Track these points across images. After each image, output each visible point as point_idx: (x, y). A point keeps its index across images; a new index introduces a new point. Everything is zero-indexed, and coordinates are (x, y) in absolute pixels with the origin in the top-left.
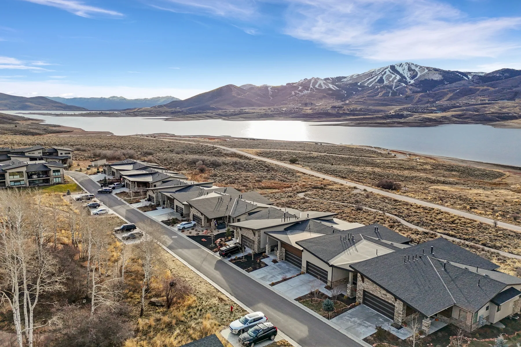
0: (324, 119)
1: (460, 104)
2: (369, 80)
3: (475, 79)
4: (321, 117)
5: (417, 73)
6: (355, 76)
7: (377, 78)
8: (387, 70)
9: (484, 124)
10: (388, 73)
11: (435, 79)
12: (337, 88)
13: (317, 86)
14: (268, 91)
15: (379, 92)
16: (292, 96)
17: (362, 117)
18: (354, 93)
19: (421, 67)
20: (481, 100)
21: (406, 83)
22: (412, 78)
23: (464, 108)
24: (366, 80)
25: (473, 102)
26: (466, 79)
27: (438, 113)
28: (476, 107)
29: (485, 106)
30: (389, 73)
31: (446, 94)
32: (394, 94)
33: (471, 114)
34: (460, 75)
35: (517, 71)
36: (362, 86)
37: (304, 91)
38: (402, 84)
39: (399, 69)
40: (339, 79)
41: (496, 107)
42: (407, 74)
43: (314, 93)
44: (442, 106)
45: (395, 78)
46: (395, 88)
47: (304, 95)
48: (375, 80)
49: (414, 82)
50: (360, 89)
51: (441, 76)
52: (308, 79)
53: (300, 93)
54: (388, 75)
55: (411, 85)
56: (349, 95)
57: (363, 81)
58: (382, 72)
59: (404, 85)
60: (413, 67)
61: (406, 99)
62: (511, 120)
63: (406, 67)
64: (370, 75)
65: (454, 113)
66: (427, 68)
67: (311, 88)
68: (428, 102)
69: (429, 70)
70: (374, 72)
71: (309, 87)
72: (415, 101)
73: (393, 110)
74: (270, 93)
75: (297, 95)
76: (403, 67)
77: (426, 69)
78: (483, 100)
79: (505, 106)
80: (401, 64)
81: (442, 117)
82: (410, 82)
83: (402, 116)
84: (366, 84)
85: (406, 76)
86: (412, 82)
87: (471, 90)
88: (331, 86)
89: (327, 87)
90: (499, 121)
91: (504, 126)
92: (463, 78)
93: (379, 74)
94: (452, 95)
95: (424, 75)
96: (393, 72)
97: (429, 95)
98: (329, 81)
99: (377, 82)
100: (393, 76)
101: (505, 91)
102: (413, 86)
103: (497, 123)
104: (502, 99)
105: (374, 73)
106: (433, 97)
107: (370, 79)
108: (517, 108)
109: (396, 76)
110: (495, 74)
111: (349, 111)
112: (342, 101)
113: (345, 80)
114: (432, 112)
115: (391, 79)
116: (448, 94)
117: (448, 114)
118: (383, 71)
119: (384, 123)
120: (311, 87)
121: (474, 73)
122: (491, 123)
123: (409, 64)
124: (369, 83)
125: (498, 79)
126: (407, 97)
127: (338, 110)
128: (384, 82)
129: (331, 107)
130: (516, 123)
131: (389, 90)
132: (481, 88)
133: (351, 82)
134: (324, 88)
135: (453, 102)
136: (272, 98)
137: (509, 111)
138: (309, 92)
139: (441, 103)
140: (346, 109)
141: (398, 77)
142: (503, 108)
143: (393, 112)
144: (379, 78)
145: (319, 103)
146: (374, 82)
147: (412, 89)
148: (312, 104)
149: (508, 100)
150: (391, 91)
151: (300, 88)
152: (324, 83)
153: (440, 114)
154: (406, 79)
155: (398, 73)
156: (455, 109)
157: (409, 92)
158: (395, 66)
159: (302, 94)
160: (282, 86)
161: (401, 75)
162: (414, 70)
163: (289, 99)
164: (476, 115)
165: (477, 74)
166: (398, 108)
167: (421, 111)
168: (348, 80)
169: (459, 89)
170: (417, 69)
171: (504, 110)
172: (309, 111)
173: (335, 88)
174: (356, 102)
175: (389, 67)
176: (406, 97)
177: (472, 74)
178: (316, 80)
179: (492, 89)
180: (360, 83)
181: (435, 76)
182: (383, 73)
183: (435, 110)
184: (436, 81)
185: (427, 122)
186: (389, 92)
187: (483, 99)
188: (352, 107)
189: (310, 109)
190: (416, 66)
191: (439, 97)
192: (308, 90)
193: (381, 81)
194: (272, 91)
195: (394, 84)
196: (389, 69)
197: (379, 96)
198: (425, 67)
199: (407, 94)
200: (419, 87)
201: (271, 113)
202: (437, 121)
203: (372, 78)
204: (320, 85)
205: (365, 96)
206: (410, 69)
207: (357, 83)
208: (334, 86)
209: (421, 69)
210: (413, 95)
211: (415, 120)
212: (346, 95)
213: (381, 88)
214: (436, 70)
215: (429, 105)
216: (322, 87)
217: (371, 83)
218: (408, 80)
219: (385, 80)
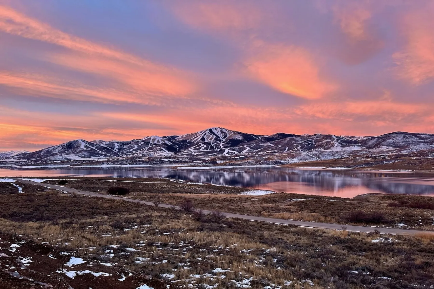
3: (263, 139)
5: (227, 134)
6: (185, 135)
7: (200, 137)
8: (207, 132)
10: (207, 134)
13: (156, 142)
15: (201, 147)
18: (184, 147)
19: (229, 131)
21: (220, 141)
22: (224, 137)
24: (193, 138)
32: (212, 148)
34: (253, 136)
36: (190, 142)
38: (217, 141)
39: (215, 132)
40: (174, 137)
42: (220, 135)
45: (212, 138)
46: (212, 144)
49: (225, 140)
50: (188, 144)
51: (242, 137)
52: (148, 137)
54: (208, 135)
55: (223, 142)
56: (180, 148)
57: (190, 139)
58: (203, 133)
60: (224, 131)
61: (220, 152)
63: (220, 131)
64: (196, 135)
67: (151, 143)
69: (234, 133)
71: (149, 143)
72: (226, 152)
74: (117, 147)
76: (217, 130)
77: (232, 132)
80: (216, 128)
82: (222, 140)
84: (193, 141)
86: (224, 140)
88: (167, 142)
89: (164, 143)
92: (255, 138)
93: (201, 134)
94: (249, 149)
95: (231, 136)
96: (211, 134)
98: (166, 139)
99: (200, 140)
100: (211, 136)
102: (225, 143)
105: (198, 134)
106: (237, 150)
107: (195, 138)
109: (213, 136)
110: (274, 136)
112: (175, 153)
113: (178, 138)
114: (235, 160)
115: (210, 138)
116: (247, 148)
118: (204, 132)
121: (262, 136)
123: (221, 129)
125: (276, 139)
126: (221, 150)
131: (208, 145)
133: (182, 139)
134: (161, 143)
138: (149, 146)
141: (215, 137)
143: (210, 160)
144: (201, 137)
146: (198, 140)
147: (224, 145)
150: (210, 146)
151: (142, 143)
152: (161, 140)
154: (220, 138)
155: (214, 134)
158: (212, 129)
160: (127, 142)
161: (216, 135)
162: (225, 133)
165: (264, 136)
167: (228, 159)
168: (180, 138)
169: (254, 145)
170: (227, 132)
173: (170, 143)
175: (208, 130)
176: (219, 150)
178: (155, 138)
179: (273, 146)
180: (188, 140)
181: (238, 137)
183: (238, 159)
184: (239, 140)
186: (208, 147)
190: (226, 130)
191: (241, 150)
193: (203, 139)
194: (118, 145)
195: (212, 141)
197: (201, 149)
198: (232, 131)
199: (220, 148)
200: (228, 144)
203: (197, 137)
204: (158, 141)
205: (192, 149)
206: (222, 132)
207: (186, 140)
209: (229, 132)
210: (225, 149)
212: (178, 149)
213: (203, 143)
214: (239, 133)
216: (159, 142)
217: (196, 140)
218: (221, 139)
219: (206, 139)
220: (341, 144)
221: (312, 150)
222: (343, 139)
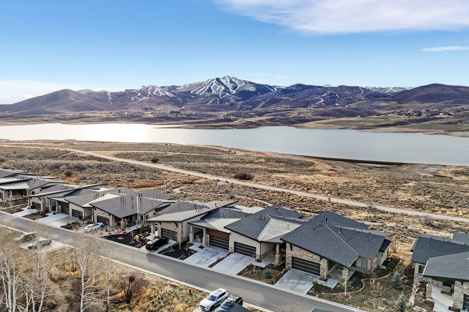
0: (165, 123)
1: (271, 111)
2: (199, 89)
3: (279, 92)
4: (162, 121)
5: (237, 84)
6: (187, 85)
7: (206, 88)
8: (213, 82)
9: (289, 126)
10: (214, 84)
11: (251, 90)
12: (173, 96)
13: (155, 93)
14: (107, 96)
15: (209, 100)
16: (132, 101)
17: (198, 120)
18: (188, 100)
19: (239, 80)
20: (285, 108)
21: (229, 92)
22: (234, 88)
23: (274, 113)
24: (197, 89)
25: (279, 108)
26: (273, 91)
27: (256, 117)
28: (282, 112)
29: (288, 112)
30: (216, 84)
31: (259, 103)
32: (221, 101)
33: (279, 118)
34: (268, 87)
35: (306, 86)
36: (194, 94)
37: (143, 97)
38: (227, 93)
39: (223, 81)
40: (174, 88)
41: (295, 112)
42: (230, 86)
43: (153, 99)
44: (258, 112)
45: (220, 88)
46: (221, 96)
47: (143, 101)
48: (205, 89)
50: (193, 97)
51: (255, 88)
52: (146, 86)
53: (139, 99)
54: (215, 86)
55: (234, 95)
56: (184, 102)
57: (195, 90)
58: (209, 83)
59: (228, 94)
60: (234, 80)
61: (231, 106)
62: (307, 122)
63: (229, 80)
64: (201, 85)
65: (268, 118)
66: (244, 81)
67: (150, 95)
68: (248, 109)
69: (246, 83)
70: (203, 82)
71: (148, 94)
72: (238, 107)
73: (222, 114)
74: (110, 98)
75: (137, 101)
76: (226, 79)
78: (286, 108)
79: (301, 112)
80: (224, 77)
81: (259, 120)
82: (232, 92)
83: (229, 120)
84: (198, 93)
85: (229, 87)
86: (234, 92)
87: (277, 99)
88: (167, 93)
89: (164, 94)
90: (299, 123)
91: (303, 127)
92: (270, 90)
93: (207, 84)
94: (264, 103)
95: (242, 87)
96: (219, 84)
97: (248, 103)
98: (165, 89)
99: (206, 91)
100: (219, 87)
101: (300, 101)
102: (235, 95)
103: (298, 125)
104: (299, 107)
105: (203, 84)
106: (251, 105)
107: (201, 88)
108: (310, 113)
109: (221, 87)
110: (292, 88)
111: (186, 116)
112: (179, 107)
113: (179, 88)
114: (251, 116)
115: (217, 89)
116: (261, 102)
117: (264, 118)
118: (211, 82)
119: (217, 126)
120: (149, 93)
121: (278, 86)
122: (294, 125)
123: (230, 78)
124: (201, 92)
125: (295, 91)
126: (232, 104)
127: (177, 114)
128: (212, 91)
129: (169, 112)
130: (311, 125)
131: (217, 98)
132: (284, 98)
133: (185, 90)
134: (161, 95)
135: (266, 109)
136: (112, 103)
137: (304, 116)
138: (148, 98)
139: (257, 109)
140: (183, 114)
141: (223, 88)
142: (300, 113)
143: (222, 116)
144: (207, 88)
145: (158, 109)
146: (204, 92)
147: (234, 98)
148: (152, 109)
149: (303, 107)
150: (219, 99)
151: (139, 94)
152: (161, 91)
153: (258, 119)
154: (229, 89)
155: (223, 84)
156: (268, 114)
157: (233, 101)
158: (220, 78)
159: (142, 100)
160: (121, 92)
161: (225, 86)
162: (235, 83)
163: (129, 104)
164: (283, 119)
165: (280, 87)
166: (225, 113)
167: (243, 116)
168: (182, 89)
169: (269, 99)
170: (237, 82)
171: (302, 115)
172: (151, 116)
173: (171, 95)
174: (191, 108)
175: (215, 79)
176: (230, 104)
177: (276, 87)
178: (154, 88)
179: (291, 99)
180: (192, 92)
181: (250, 88)
182: (211, 84)
183: (254, 115)
184: (252, 92)
185: (250, 124)
186: (217, 100)
187: (286, 106)
188: (189, 112)
189: (151, 114)
190: (236, 79)
191: (255, 104)
192: (147, 96)
193: (210, 90)
194: (111, 97)
195: (220, 93)
196: (215, 80)
197: (209, 103)
199: (231, 102)
200: (240, 97)
201: (113, 117)
202: (256, 124)
203: (202, 87)
204: (157, 92)
205: (198, 103)
206: (231, 82)
207: (189, 92)
208: (170, 93)
209: (240, 81)
210: (236, 103)
211: (241, 123)
212: (181, 102)
213: (210, 96)
214: (251, 83)
215: (248, 111)
216: (159, 94)
217: (202, 92)
218: (231, 90)
219: (212, 90)
220: (369, 98)
221: (336, 104)
222: (371, 91)
